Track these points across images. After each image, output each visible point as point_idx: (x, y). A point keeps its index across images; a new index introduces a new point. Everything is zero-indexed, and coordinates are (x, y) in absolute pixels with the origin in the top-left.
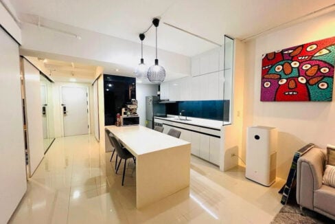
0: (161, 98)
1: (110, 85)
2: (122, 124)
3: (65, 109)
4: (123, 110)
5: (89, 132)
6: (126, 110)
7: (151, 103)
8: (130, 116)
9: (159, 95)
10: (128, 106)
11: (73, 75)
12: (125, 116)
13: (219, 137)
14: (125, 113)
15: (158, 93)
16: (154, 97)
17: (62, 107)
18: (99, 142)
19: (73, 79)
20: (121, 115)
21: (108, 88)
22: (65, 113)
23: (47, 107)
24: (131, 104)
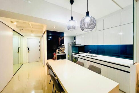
0: (76, 44)
1: (50, 37)
2: (57, 59)
3: (28, 49)
4: (57, 51)
5: (40, 61)
6: (59, 50)
7: (71, 46)
8: (61, 54)
9: (75, 42)
10: (61, 48)
11: (32, 32)
12: (58, 54)
13: (129, 72)
14: (58, 53)
15: (75, 41)
16: (72, 43)
17: (27, 48)
18: (44, 67)
19: (32, 35)
20: (56, 53)
21: (49, 38)
22: (29, 51)
23: (19, 48)
24: (62, 47)
